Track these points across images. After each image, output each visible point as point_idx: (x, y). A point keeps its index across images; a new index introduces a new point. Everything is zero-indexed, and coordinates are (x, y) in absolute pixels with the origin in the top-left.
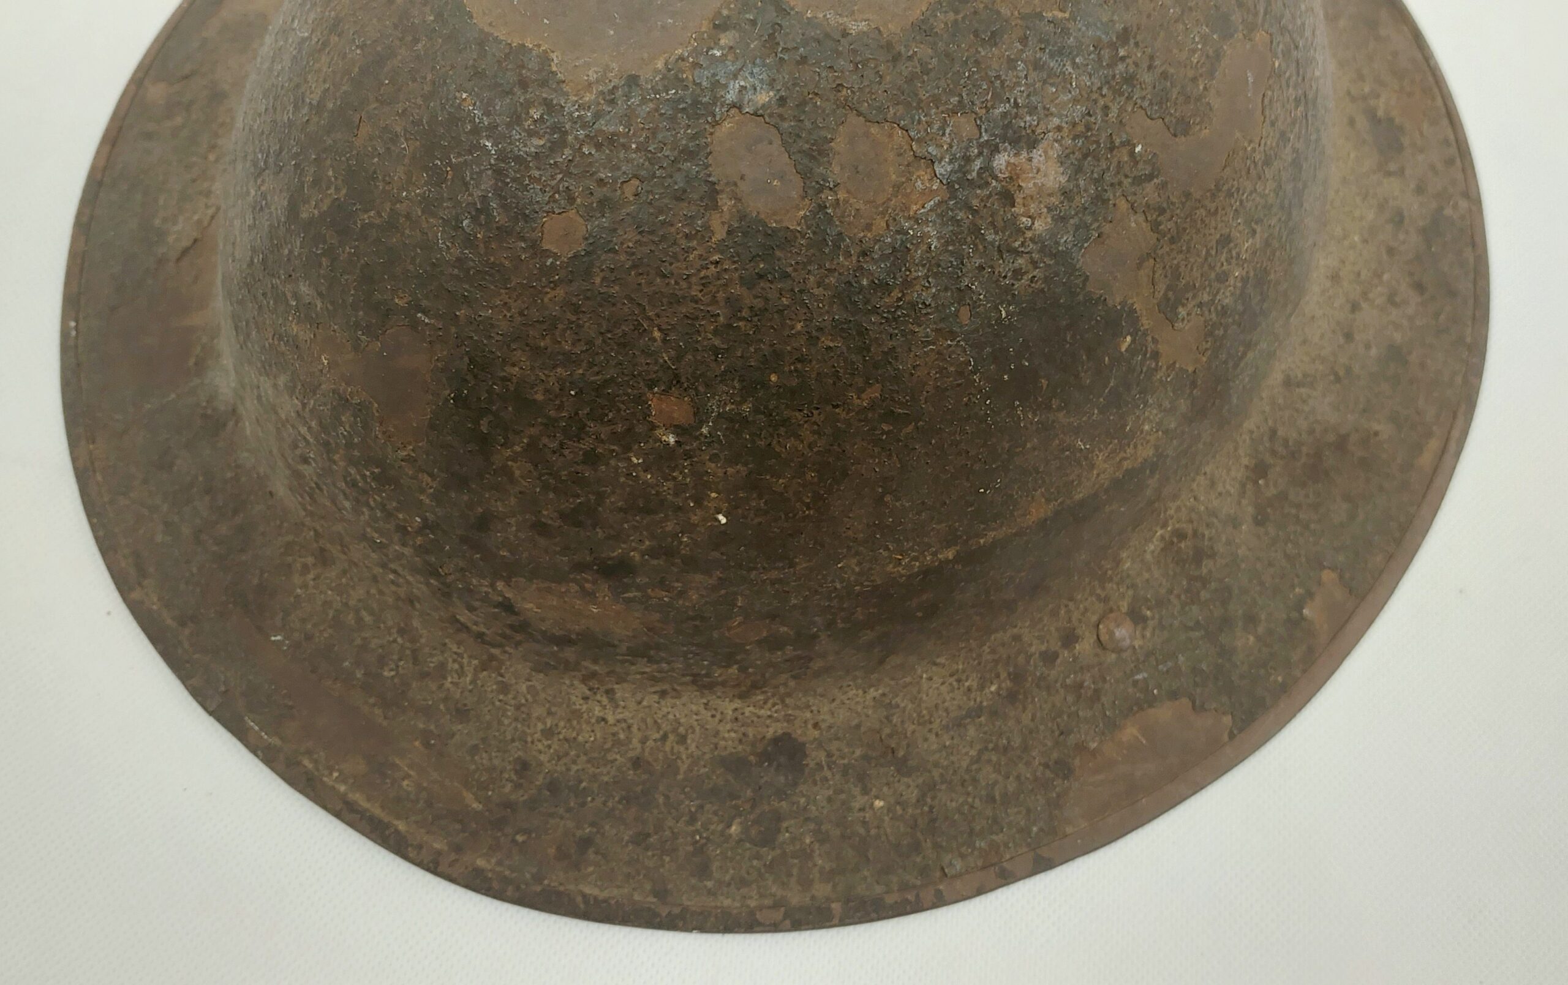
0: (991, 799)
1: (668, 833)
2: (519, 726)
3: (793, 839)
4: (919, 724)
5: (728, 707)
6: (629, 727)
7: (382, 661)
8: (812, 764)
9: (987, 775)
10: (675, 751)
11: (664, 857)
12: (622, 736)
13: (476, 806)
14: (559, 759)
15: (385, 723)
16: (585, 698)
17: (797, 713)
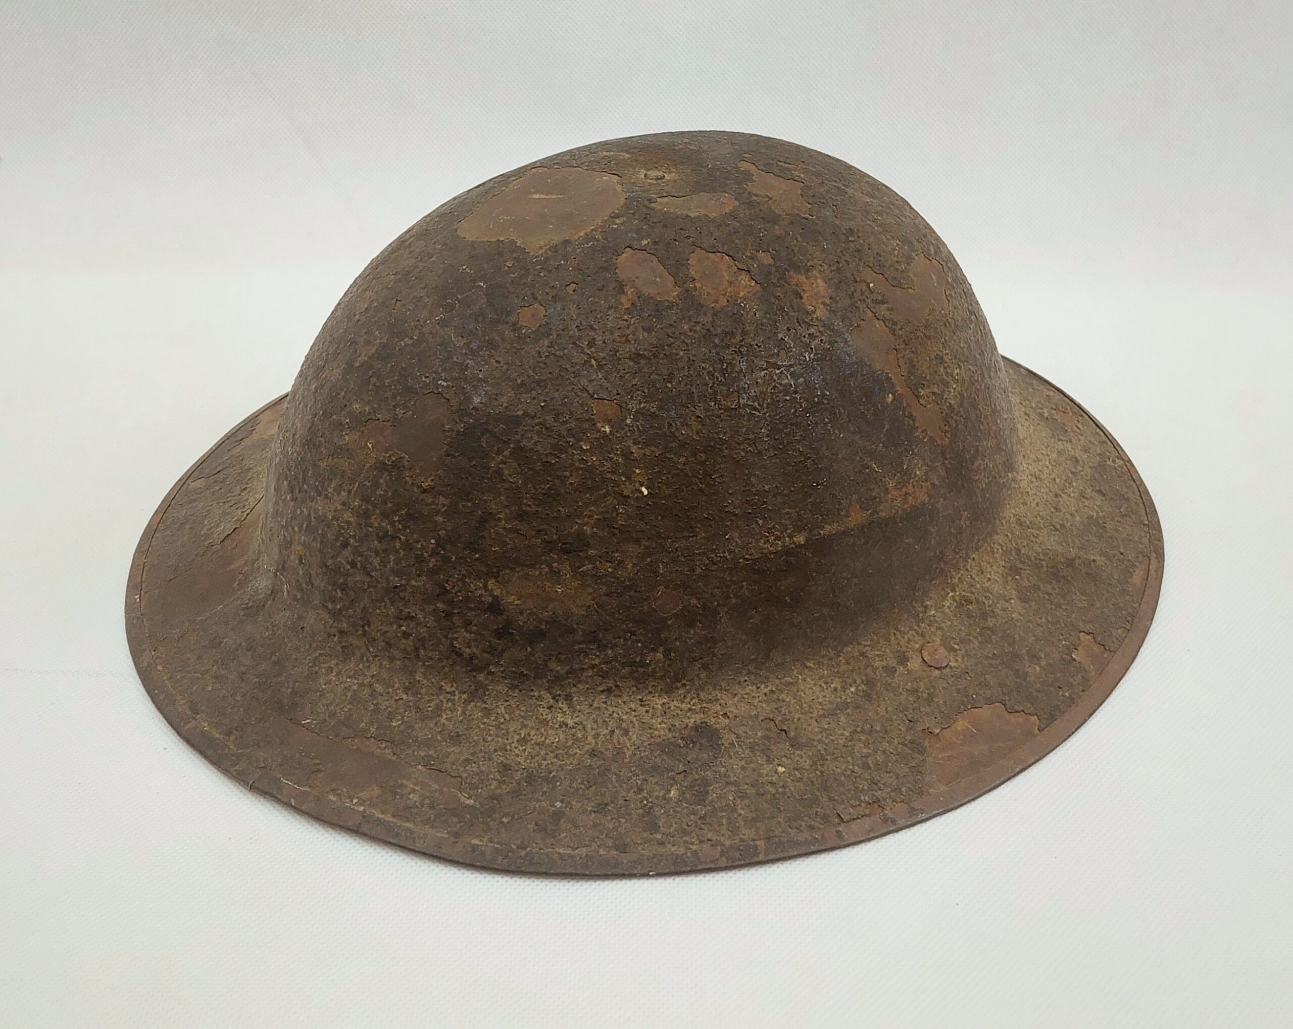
0: (866, 766)
1: (621, 802)
2: (500, 739)
3: (720, 798)
4: (802, 713)
5: (658, 702)
6: (584, 728)
7: (390, 717)
8: (726, 744)
9: (861, 749)
10: (621, 741)
11: (621, 819)
12: (580, 735)
13: (471, 802)
14: (533, 758)
15: (394, 758)
16: (550, 707)
17: (709, 705)
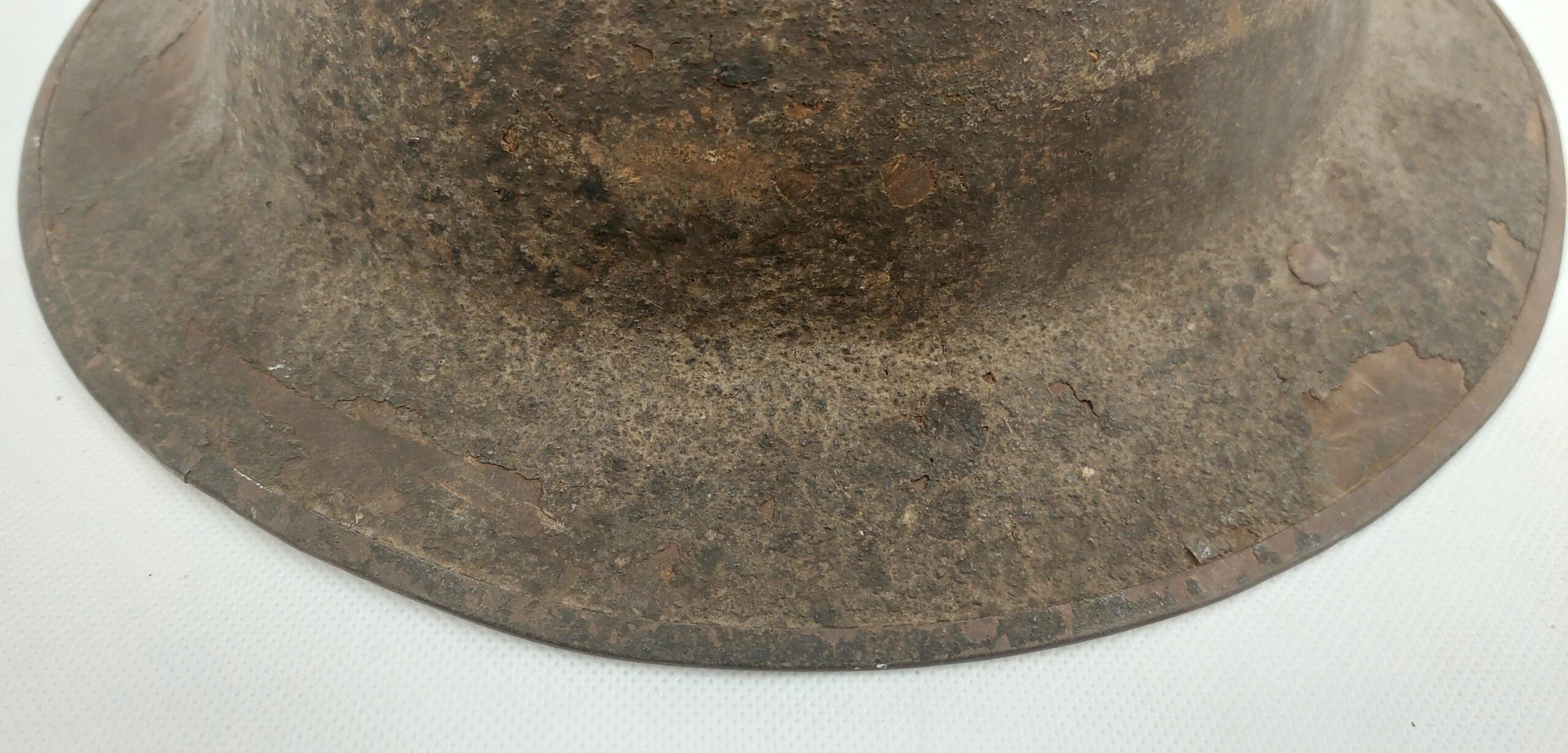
0: (1224, 462)
1: (820, 531)
2: (606, 414)
3: (989, 525)
4: (1115, 371)
5: (875, 353)
6: (749, 397)
7: (416, 366)
8: (992, 426)
9: (1212, 433)
10: (813, 422)
11: (821, 564)
12: (741, 410)
13: (558, 526)
14: (663, 449)
15: (424, 442)
16: (690, 361)
17: (961, 359)
